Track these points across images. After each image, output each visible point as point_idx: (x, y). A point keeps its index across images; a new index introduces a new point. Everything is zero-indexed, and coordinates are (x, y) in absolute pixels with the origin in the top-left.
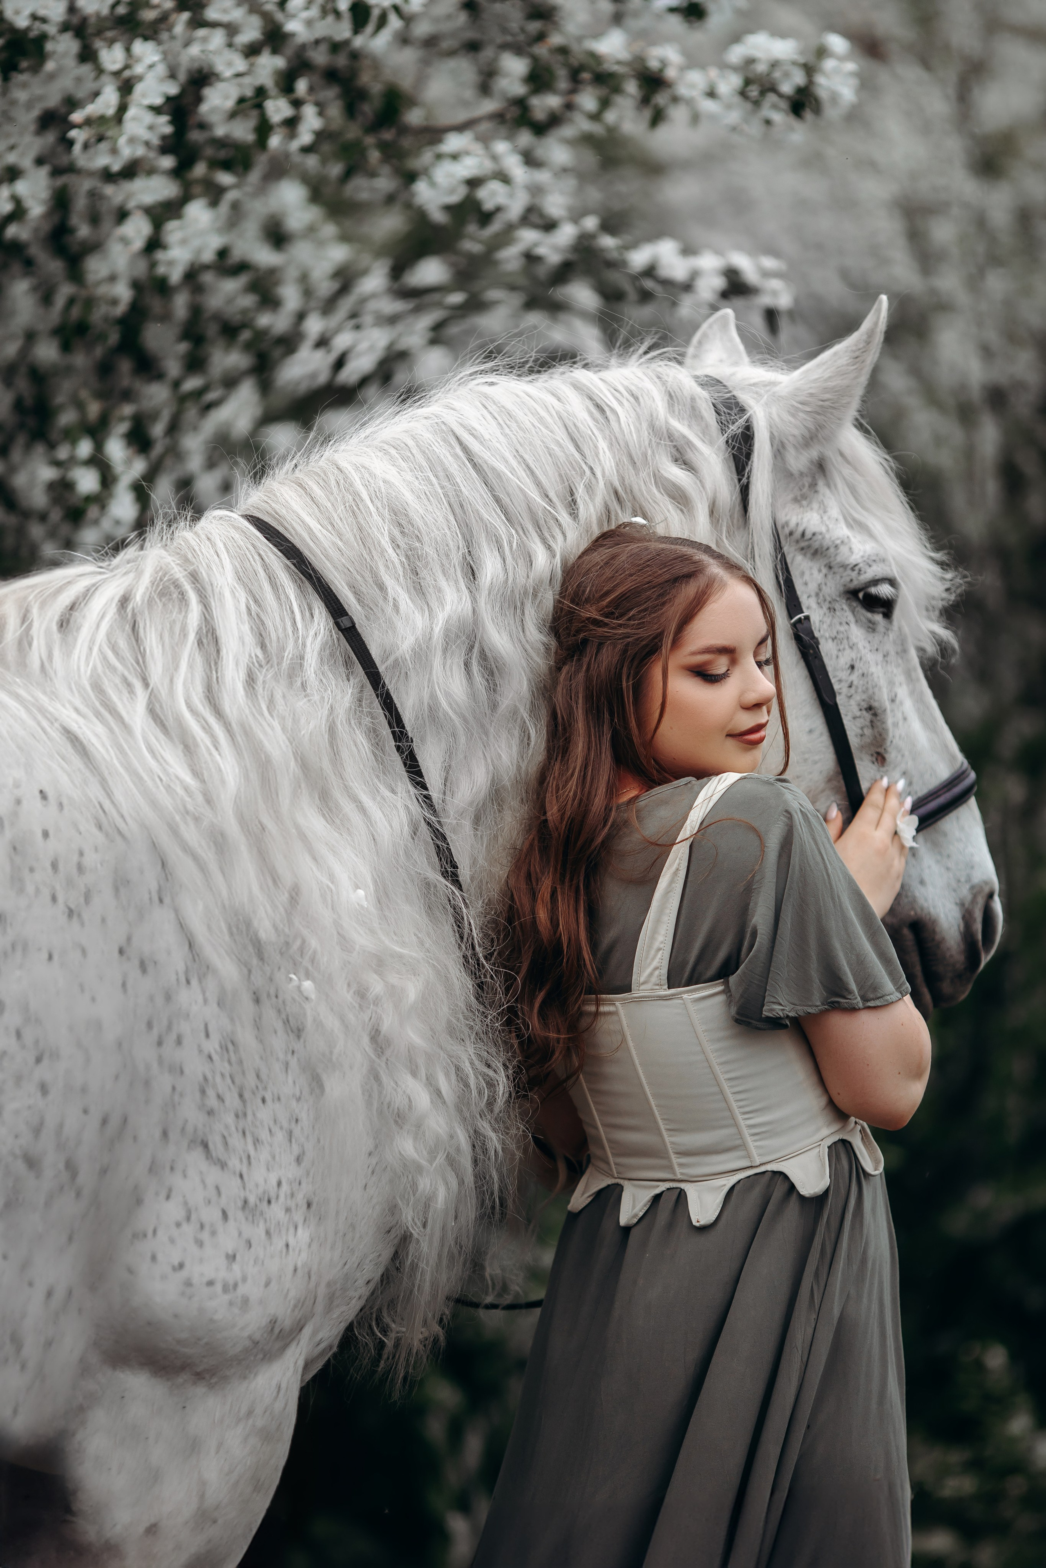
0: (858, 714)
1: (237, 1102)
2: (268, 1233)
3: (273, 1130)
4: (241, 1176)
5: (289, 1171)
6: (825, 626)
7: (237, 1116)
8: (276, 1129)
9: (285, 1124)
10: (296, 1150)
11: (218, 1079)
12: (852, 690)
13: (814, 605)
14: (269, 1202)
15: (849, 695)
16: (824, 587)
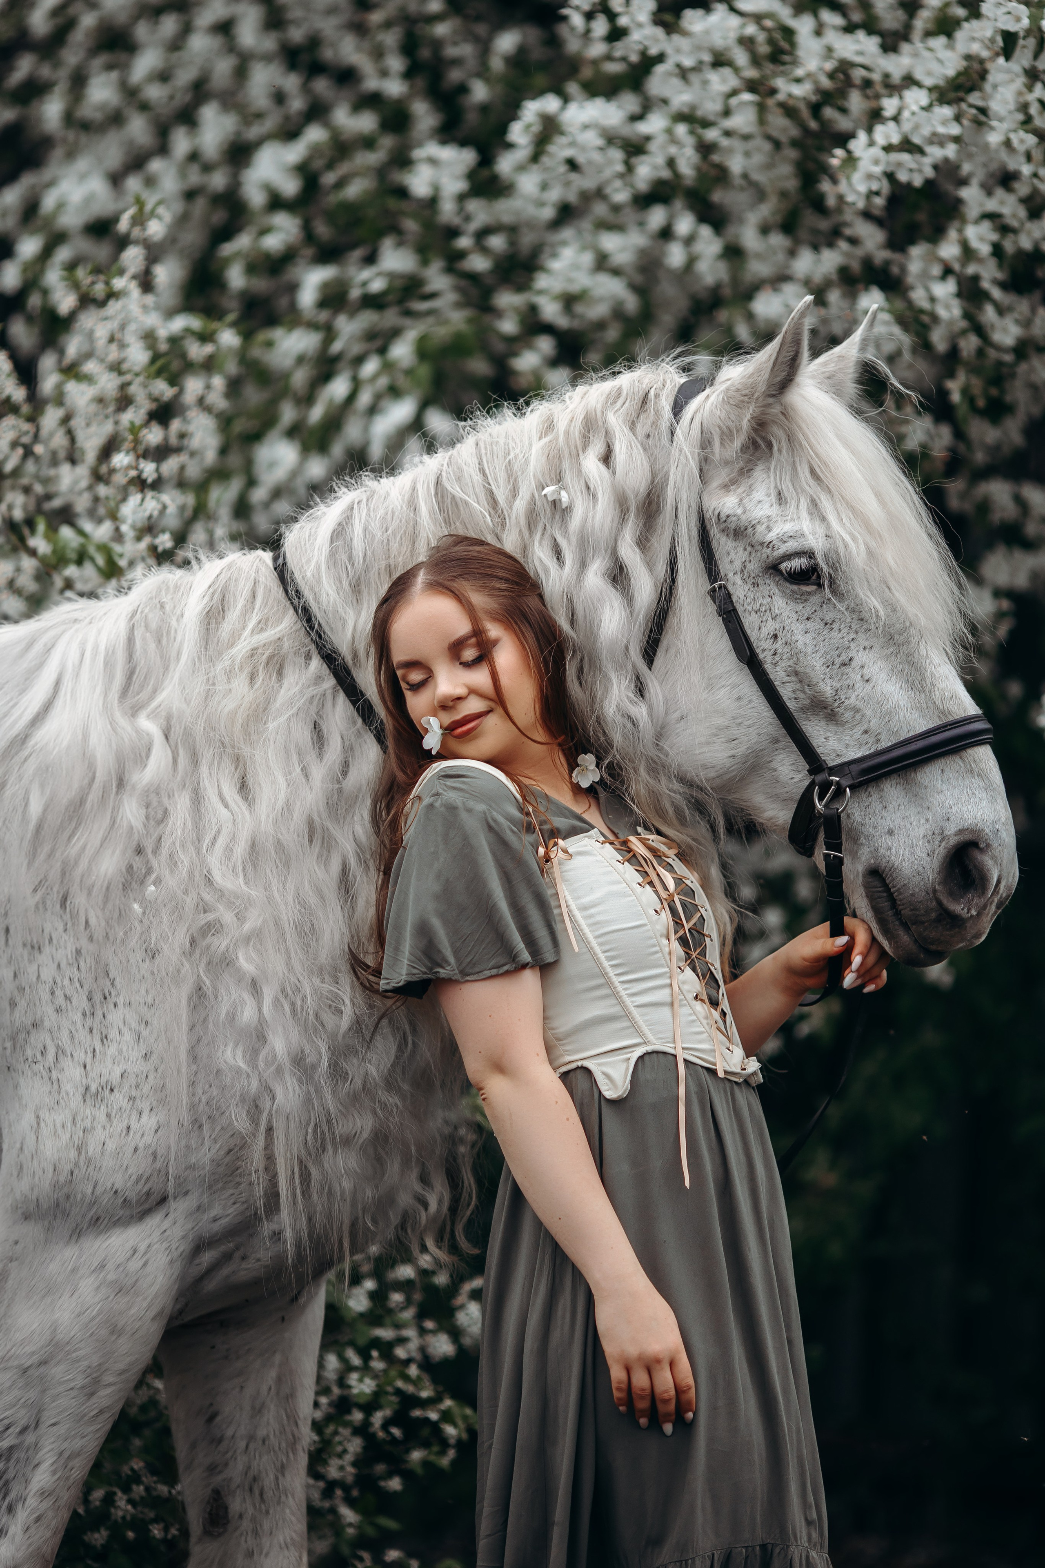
0: (787, 679)
1: (85, 1003)
2: (108, 1116)
3: (122, 1031)
4: (85, 1066)
5: (137, 1066)
6: (749, 600)
7: (84, 1014)
8: (125, 1030)
9: (134, 1026)
10: (143, 1049)
11: (66, 982)
12: (777, 658)
13: (739, 581)
14: (112, 1090)
15: (774, 662)
16: (748, 565)
